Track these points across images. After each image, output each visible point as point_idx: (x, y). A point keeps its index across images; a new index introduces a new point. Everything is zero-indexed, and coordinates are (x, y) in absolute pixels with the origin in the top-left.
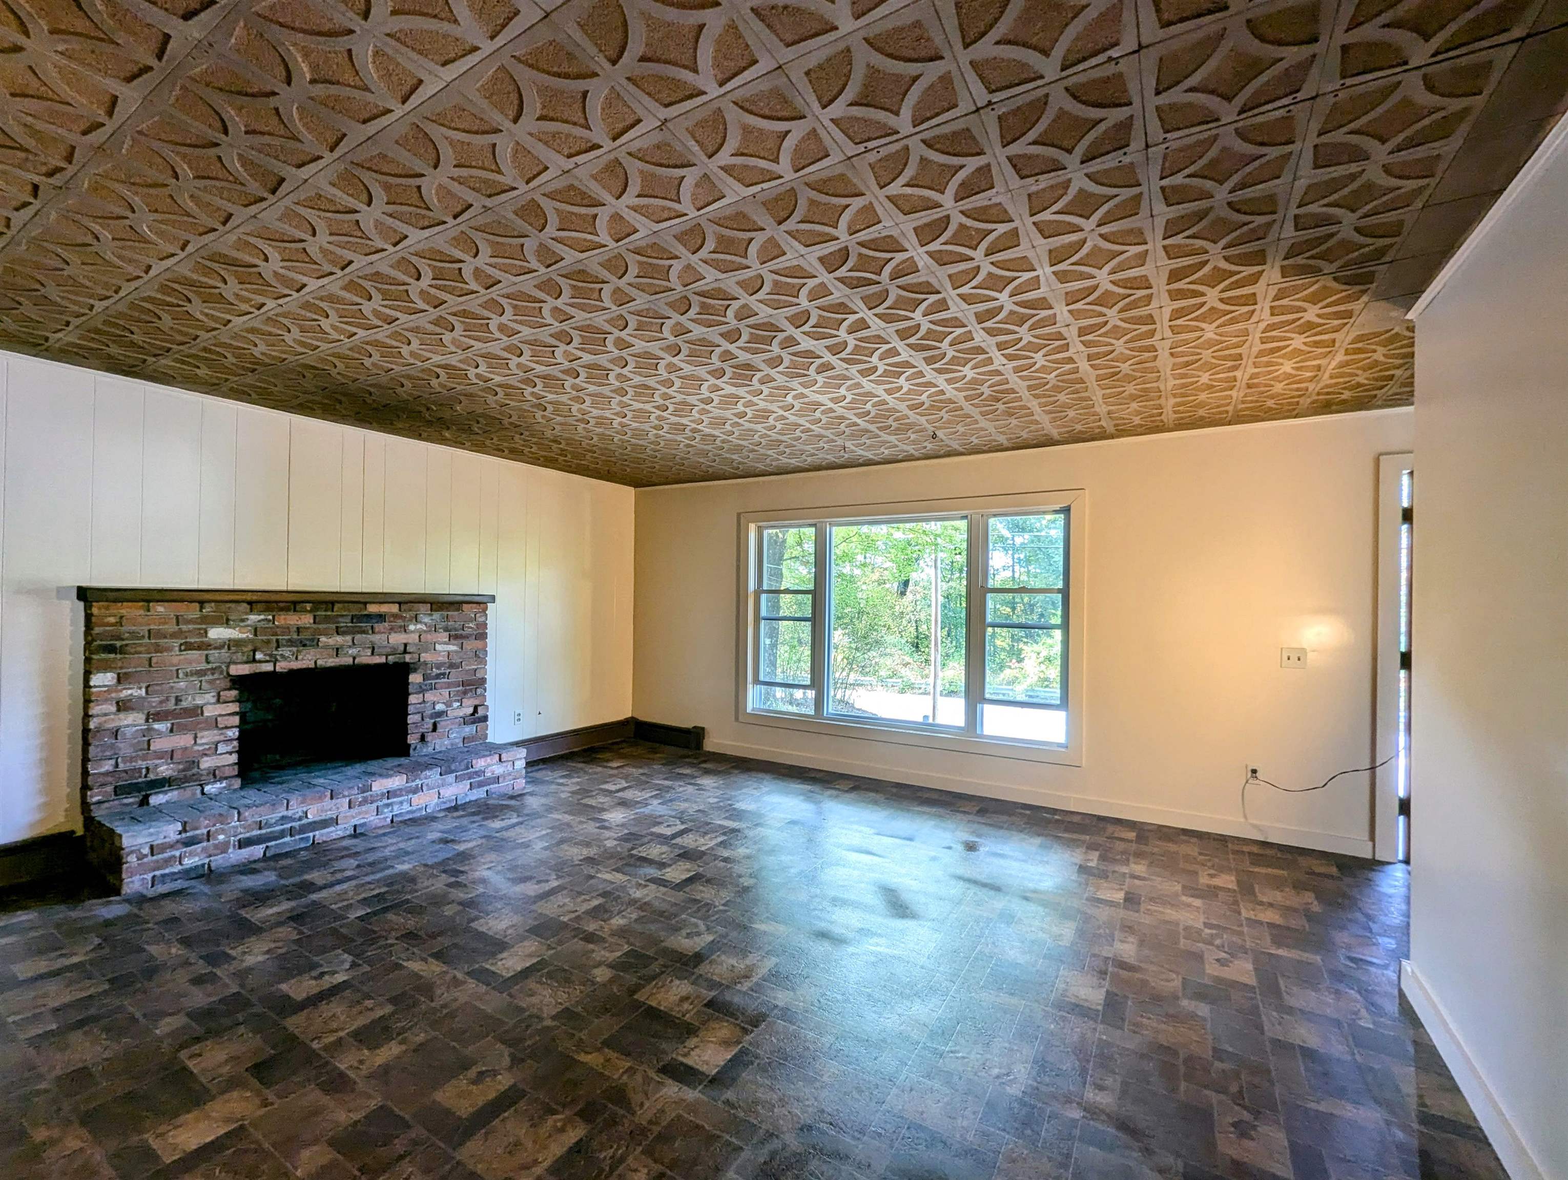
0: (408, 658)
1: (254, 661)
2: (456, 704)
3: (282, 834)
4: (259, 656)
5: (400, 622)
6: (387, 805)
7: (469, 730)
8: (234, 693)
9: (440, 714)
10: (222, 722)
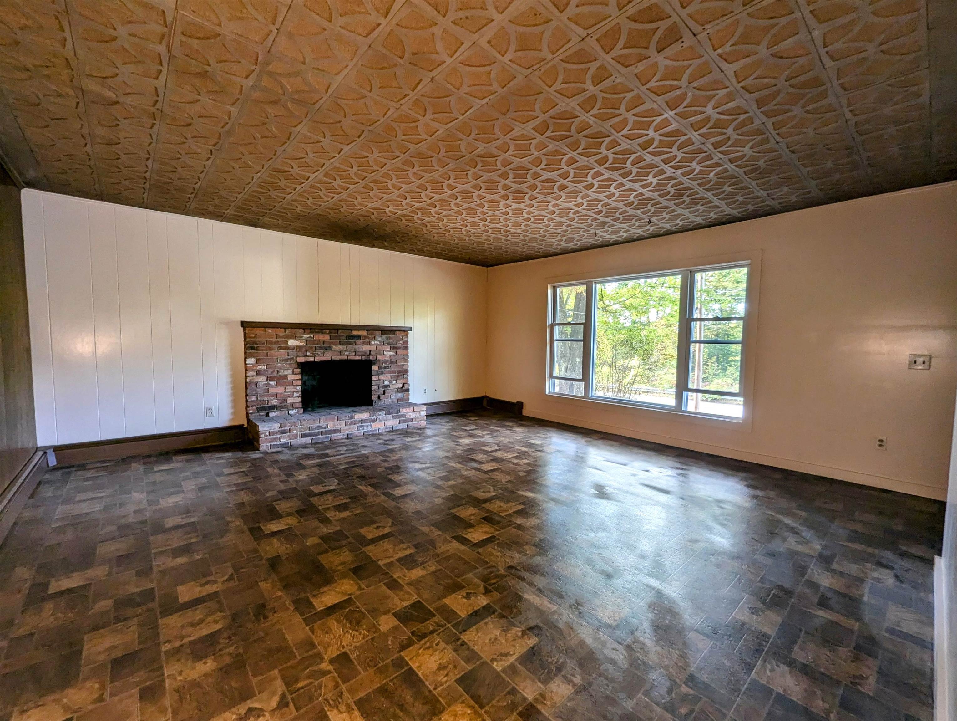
0: (371, 358)
1: (306, 356)
2: (394, 382)
3: (318, 434)
4: (308, 354)
5: (367, 340)
6: (362, 426)
7: (401, 395)
8: (299, 370)
9: (387, 386)
10: (295, 383)
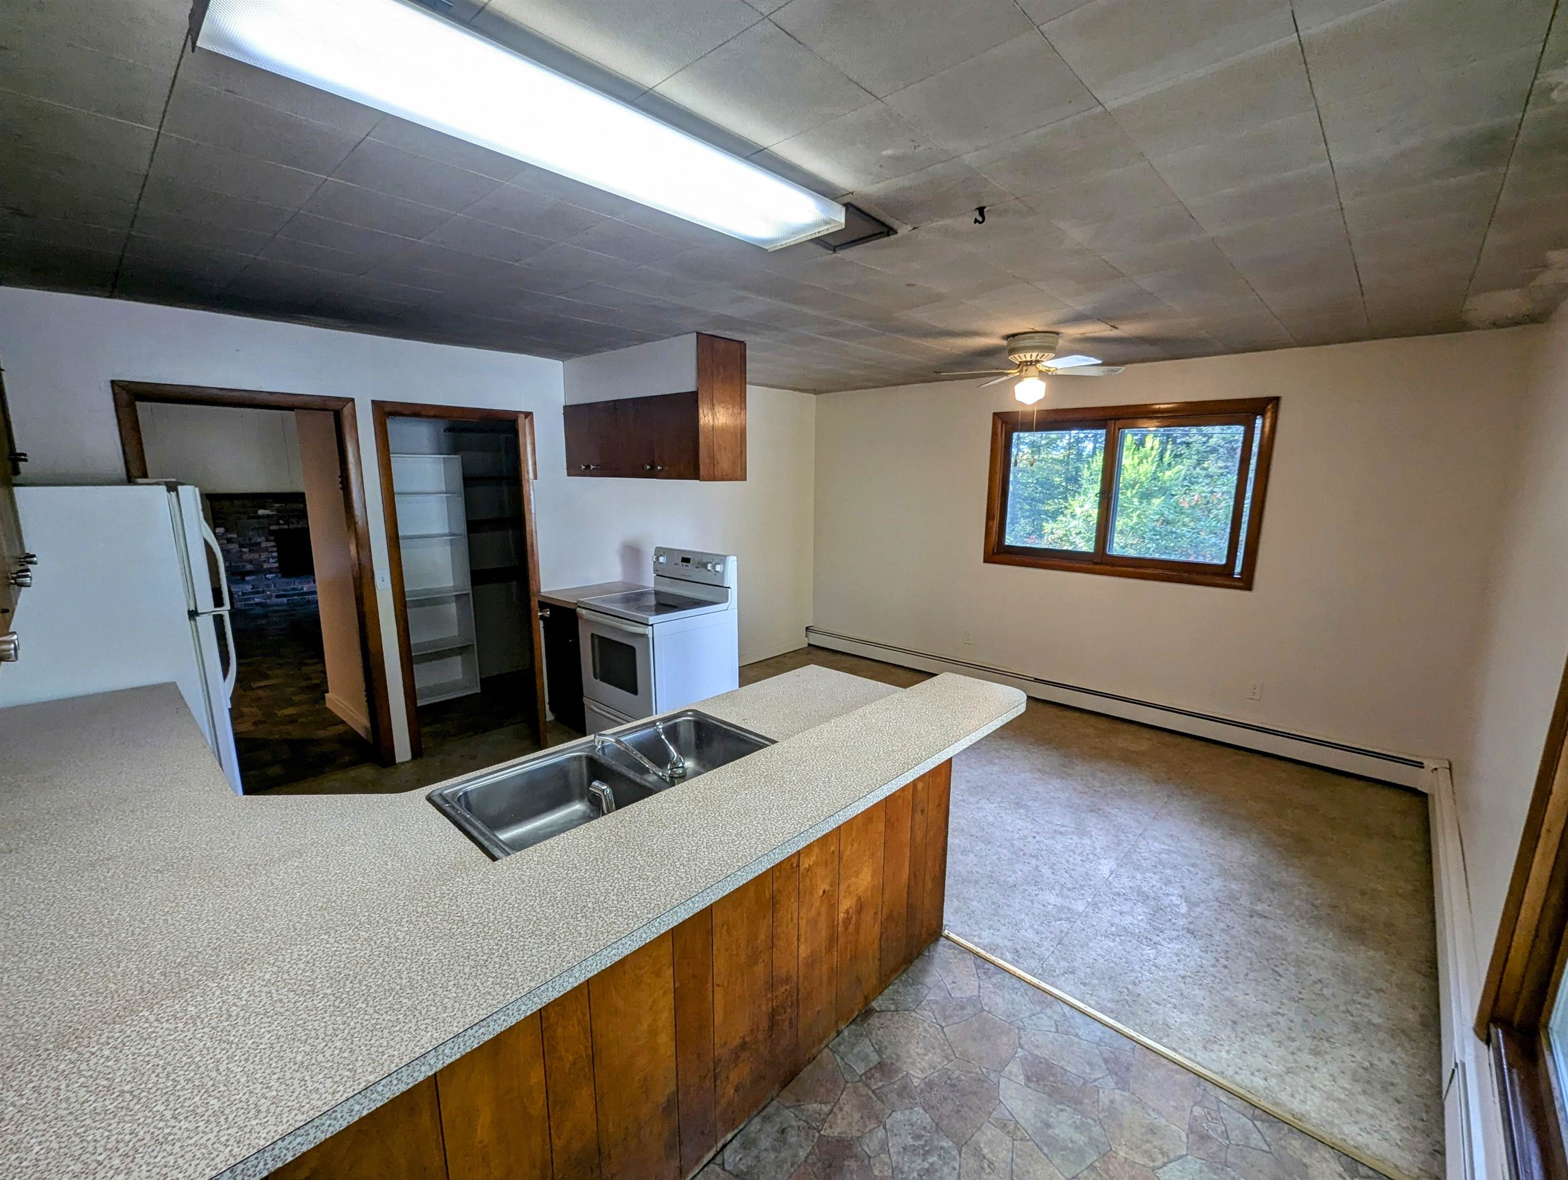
1: (278, 524)
3: (294, 595)
4: (281, 522)
8: (273, 537)
10: (270, 550)
